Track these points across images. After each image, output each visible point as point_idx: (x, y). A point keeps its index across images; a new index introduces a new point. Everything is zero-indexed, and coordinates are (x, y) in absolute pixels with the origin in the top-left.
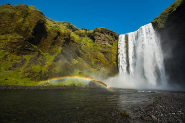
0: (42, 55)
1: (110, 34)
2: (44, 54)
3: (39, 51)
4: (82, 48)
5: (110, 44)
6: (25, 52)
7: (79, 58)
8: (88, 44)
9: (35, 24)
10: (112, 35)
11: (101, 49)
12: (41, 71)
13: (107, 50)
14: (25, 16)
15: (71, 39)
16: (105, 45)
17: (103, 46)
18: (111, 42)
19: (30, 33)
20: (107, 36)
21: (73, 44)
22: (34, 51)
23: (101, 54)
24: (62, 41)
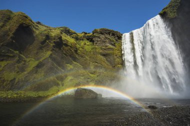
0: (25, 61)
1: (111, 34)
2: (28, 60)
3: (19, 57)
4: (79, 51)
5: (112, 45)
6: (2, 58)
7: (75, 63)
8: (86, 47)
9: (16, 28)
10: (113, 35)
11: (101, 51)
12: (15, 79)
13: (109, 52)
14: (5, 21)
15: (64, 42)
16: (106, 46)
17: (103, 47)
18: (113, 43)
19: (9, 38)
20: (107, 36)
21: (66, 48)
22: (13, 57)
23: (102, 57)
24: (52, 45)
